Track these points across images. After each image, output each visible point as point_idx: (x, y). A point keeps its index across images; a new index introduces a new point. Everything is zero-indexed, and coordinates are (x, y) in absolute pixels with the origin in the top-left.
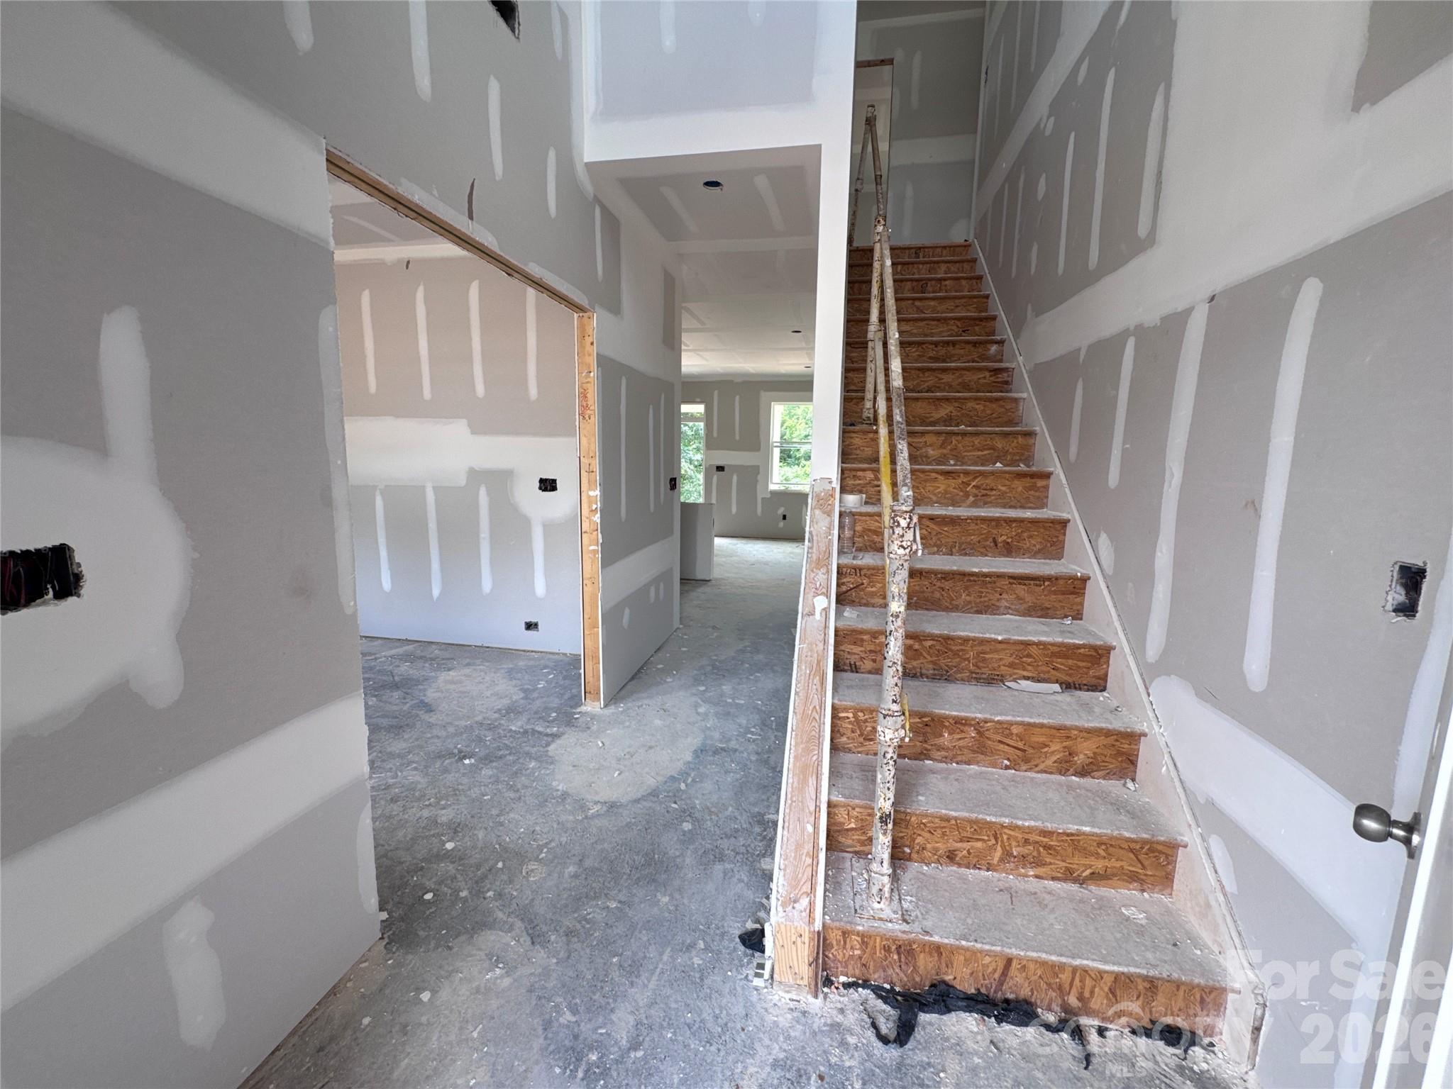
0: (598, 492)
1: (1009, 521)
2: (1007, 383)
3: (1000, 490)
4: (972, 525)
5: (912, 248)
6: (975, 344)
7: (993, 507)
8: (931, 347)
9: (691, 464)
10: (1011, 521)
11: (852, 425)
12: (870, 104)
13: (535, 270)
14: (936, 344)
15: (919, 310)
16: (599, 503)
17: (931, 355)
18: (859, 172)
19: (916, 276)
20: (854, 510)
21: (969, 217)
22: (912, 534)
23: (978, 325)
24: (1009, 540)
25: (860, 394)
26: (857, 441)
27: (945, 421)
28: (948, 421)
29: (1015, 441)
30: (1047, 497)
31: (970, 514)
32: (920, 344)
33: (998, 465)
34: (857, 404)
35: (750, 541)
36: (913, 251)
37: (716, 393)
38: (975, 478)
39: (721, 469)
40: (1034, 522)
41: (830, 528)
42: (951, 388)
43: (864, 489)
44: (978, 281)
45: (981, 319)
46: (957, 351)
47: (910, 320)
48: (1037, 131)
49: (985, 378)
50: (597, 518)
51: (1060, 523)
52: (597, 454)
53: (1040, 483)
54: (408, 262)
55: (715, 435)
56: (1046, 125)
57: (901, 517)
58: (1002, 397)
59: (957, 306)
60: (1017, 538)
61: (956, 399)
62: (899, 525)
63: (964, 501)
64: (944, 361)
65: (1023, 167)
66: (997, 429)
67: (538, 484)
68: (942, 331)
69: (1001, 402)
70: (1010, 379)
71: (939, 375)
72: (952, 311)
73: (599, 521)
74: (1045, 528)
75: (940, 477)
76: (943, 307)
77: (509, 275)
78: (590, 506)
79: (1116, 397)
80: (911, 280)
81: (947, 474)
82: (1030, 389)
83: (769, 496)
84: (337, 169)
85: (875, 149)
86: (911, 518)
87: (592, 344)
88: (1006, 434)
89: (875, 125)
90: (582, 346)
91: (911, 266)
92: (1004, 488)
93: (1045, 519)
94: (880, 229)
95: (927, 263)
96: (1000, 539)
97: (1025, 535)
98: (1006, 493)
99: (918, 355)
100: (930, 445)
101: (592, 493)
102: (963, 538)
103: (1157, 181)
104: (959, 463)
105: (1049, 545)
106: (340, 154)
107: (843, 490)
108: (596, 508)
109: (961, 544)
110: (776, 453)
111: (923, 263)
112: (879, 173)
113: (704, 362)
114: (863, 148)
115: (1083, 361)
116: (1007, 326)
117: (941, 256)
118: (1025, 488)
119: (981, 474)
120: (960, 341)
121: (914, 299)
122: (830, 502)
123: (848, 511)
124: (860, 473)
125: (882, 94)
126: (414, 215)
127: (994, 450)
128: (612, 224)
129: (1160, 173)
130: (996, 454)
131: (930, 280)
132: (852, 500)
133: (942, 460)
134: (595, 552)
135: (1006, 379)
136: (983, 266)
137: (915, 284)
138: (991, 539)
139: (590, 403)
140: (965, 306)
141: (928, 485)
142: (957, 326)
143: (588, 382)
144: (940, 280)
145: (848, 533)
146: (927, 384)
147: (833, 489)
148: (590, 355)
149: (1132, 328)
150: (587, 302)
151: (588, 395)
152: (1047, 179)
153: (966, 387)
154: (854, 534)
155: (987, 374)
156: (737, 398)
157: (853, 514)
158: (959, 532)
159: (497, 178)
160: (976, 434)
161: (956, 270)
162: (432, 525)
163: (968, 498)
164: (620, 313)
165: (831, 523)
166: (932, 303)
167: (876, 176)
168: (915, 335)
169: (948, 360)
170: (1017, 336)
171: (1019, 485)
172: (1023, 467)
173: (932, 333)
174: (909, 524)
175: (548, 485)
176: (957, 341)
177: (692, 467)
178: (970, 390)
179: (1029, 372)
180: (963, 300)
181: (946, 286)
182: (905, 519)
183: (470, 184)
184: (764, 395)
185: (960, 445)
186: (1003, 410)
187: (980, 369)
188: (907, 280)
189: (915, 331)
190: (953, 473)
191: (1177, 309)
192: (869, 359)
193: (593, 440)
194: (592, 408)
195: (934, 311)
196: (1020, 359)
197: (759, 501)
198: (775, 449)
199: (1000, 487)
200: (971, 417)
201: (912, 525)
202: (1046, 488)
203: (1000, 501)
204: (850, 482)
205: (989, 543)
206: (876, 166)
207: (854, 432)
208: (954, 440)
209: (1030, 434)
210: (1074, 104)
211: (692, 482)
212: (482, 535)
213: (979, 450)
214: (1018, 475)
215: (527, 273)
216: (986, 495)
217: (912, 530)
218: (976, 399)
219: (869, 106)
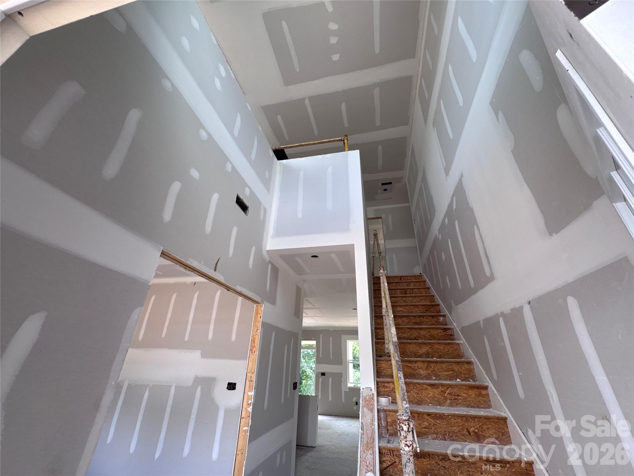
0: (253, 393)
1: (474, 417)
2: (451, 335)
3: (463, 396)
4: (453, 419)
5: (398, 277)
6: (432, 316)
7: (462, 406)
8: (413, 318)
9: (311, 369)
10: (474, 418)
11: (381, 356)
12: (375, 230)
13: (239, 288)
14: (415, 316)
15: (405, 301)
16: (252, 400)
17: (413, 321)
18: (373, 250)
19: (402, 288)
20: (385, 408)
21: (419, 265)
22: (411, 436)
23: (432, 308)
24: (476, 431)
25: (383, 341)
26: (384, 365)
27: (426, 354)
28: (428, 355)
29: (464, 367)
30: (490, 401)
31: (449, 413)
32: (407, 316)
33: (458, 380)
34: (382, 345)
35: (339, 418)
36: (399, 277)
37: (321, 335)
38: (448, 388)
39: (323, 374)
40: (487, 418)
41: (373, 420)
42: (425, 338)
43: (390, 394)
44: (428, 289)
45: (433, 306)
46: (425, 319)
47: (401, 306)
48: (436, 239)
49: (441, 332)
50: (250, 409)
51: (502, 419)
52: (256, 371)
53: (484, 392)
54: (195, 283)
55: (321, 356)
56: (439, 236)
57: (403, 424)
58: (451, 342)
59: (421, 300)
60: (480, 429)
61: (429, 343)
62: (403, 430)
63: (445, 403)
64: (420, 324)
65: (435, 250)
66: (452, 360)
67: (227, 386)
68: (416, 311)
69: (451, 345)
70: (452, 333)
71: (419, 331)
72: (419, 302)
73: (251, 411)
74: (494, 422)
75: (428, 387)
76: (415, 300)
77: (228, 290)
78: (248, 402)
79: (505, 346)
80: (400, 289)
81: (432, 385)
82: (463, 339)
83: (348, 390)
84: (165, 256)
85: (378, 244)
86: (409, 424)
87: (260, 317)
88: (458, 363)
89: (377, 236)
90: (256, 318)
91: (399, 283)
92: (464, 395)
93: (491, 416)
94: (382, 271)
95: (406, 282)
96: (472, 430)
97: (485, 427)
98: (467, 398)
99: (408, 321)
100: (421, 368)
101: (250, 394)
102: (450, 428)
103: (486, 256)
104: (438, 379)
105: (501, 435)
106: (167, 251)
107: (379, 394)
108: (251, 403)
109: (449, 432)
110: (351, 366)
111: (404, 282)
112: (380, 251)
113: (316, 322)
114: (374, 243)
115: (483, 327)
116: (445, 309)
117: (411, 280)
118: (476, 395)
119: (450, 386)
120: (426, 315)
121: (402, 297)
122: (372, 403)
123: (382, 408)
124: (386, 385)
125: (379, 226)
126: (192, 270)
127: (454, 371)
128: (275, 270)
129: (486, 253)
130: (456, 374)
131: (408, 289)
132: (384, 401)
133: (428, 377)
134: (246, 431)
135: (451, 333)
136: (429, 283)
137: (401, 291)
138: (466, 430)
139: (255, 345)
140: (425, 300)
141: (423, 392)
142: (423, 309)
143: (256, 335)
144: (412, 289)
145: (384, 423)
146: (414, 335)
147: (373, 394)
148: (259, 322)
149: (499, 314)
150: (260, 300)
151: (255, 341)
152: (444, 254)
153: (432, 337)
154: (387, 424)
155: (442, 331)
156: (331, 338)
157: (385, 411)
158: (446, 424)
159: (230, 257)
160: (442, 362)
161: (418, 285)
162: (168, 409)
163: (447, 401)
164: (275, 304)
165: (373, 416)
166: (410, 299)
167: (379, 252)
168: (405, 312)
169: (422, 324)
170: (450, 314)
171: (472, 393)
172: (471, 383)
173: (412, 311)
174: (408, 429)
175: (232, 386)
176: (424, 315)
177: (312, 371)
178: (435, 339)
179: (461, 331)
180: (424, 297)
181: (415, 291)
182: (405, 425)
183: (218, 259)
184: (343, 337)
185: (436, 368)
186: (453, 349)
187: (437, 329)
188: (398, 289)
189: (405, 311)
190: (435, 385)
191: (515, 306)
192: (385, 324)
193: (254, 363)
194: (256, 347)
195: (412, 302)
196: (455, 324)
197: (343, 393)
198: (350, 364)
199: (462, 394)
200: (438, 353)
201: (410, 430)
202: (488, 395)
203: (464, 403)
204: (382, 389)
205: (465, 432)
206: (379, 249)
207: (381, 361)
208: (432, 365)
209: (470, 363)
210: (446, 230)
211: (312, 380)
212: (192, 416)
213: (446, 371)
214: (470, 387)
215: (235, 290)
216: (456, 399)
217: (411, 433)
218: (439, 343)
219: (374, 231)
